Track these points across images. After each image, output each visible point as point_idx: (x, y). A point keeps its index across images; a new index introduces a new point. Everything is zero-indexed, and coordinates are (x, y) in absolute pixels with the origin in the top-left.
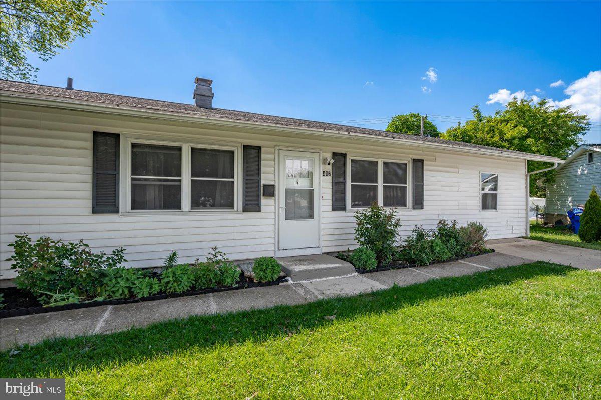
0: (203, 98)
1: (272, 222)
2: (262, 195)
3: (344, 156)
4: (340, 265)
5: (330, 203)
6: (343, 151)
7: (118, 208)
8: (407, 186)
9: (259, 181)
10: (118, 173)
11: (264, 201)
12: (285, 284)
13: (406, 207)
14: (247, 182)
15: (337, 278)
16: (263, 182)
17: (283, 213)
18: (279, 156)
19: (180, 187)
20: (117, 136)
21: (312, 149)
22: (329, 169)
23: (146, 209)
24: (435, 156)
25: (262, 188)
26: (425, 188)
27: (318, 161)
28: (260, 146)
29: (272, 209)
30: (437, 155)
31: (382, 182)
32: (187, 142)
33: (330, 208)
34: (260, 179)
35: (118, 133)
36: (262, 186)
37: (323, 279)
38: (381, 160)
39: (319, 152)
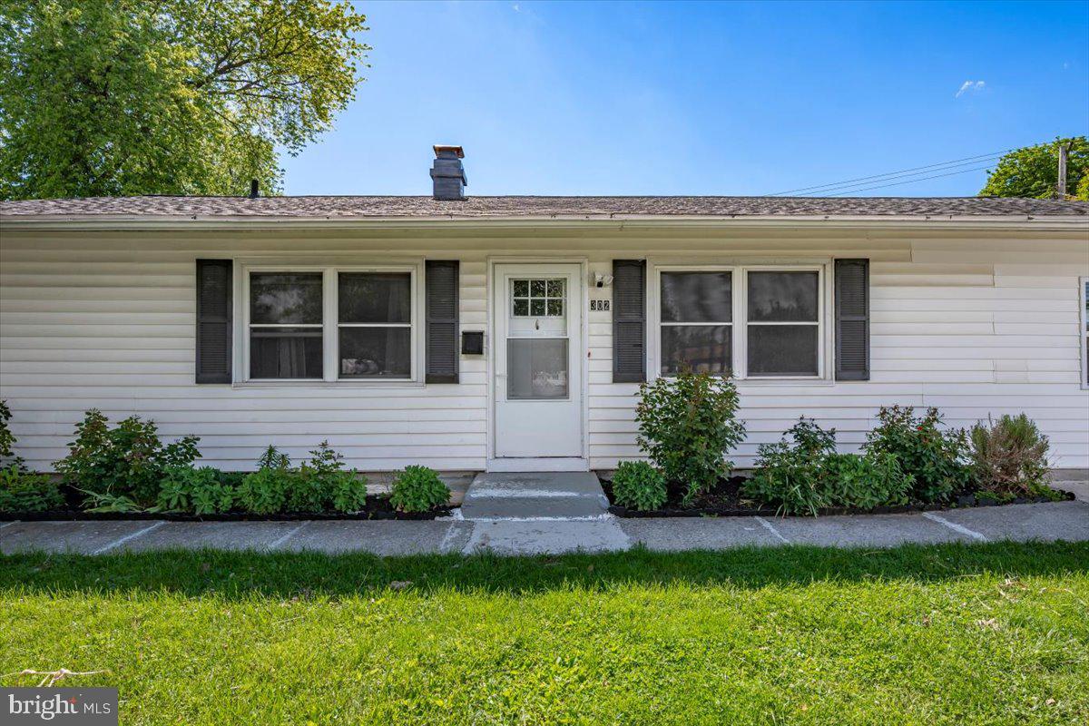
0: (445, 181)
1: (481, 402)
2: (461, 350)
3: (641, 265)
4: (574, 494)
5: (608, 366)
6: (637, 255)
7: (230, 375)
8: (820, 323)
9: (454, 325)
10: (231, 321)
11: (466, 364)
12: (446, 519)
13: (817, 375)
14: (431, 328)
15: (560, 519)
16: (464, 327)
17: (502, 385)
18: (494, 274)
19: (321, 339)
20: (227, 264)
21: (566, 257)
22: (606, 294)
23: (279, 377)
24: (910, 247)
25: (461, 338)
26: (873, 328)
27: (578, 279)
28: (457, 259)
29: (482, 378)
30: (914, 242)
31: (746, 318)
32: (330, 263)
33: (609, 377)
34: (458, 321)
35: (230, 258)
36: (461, 334)
37: (528, 519)
38: (741, 267)
39: (580, 260)
